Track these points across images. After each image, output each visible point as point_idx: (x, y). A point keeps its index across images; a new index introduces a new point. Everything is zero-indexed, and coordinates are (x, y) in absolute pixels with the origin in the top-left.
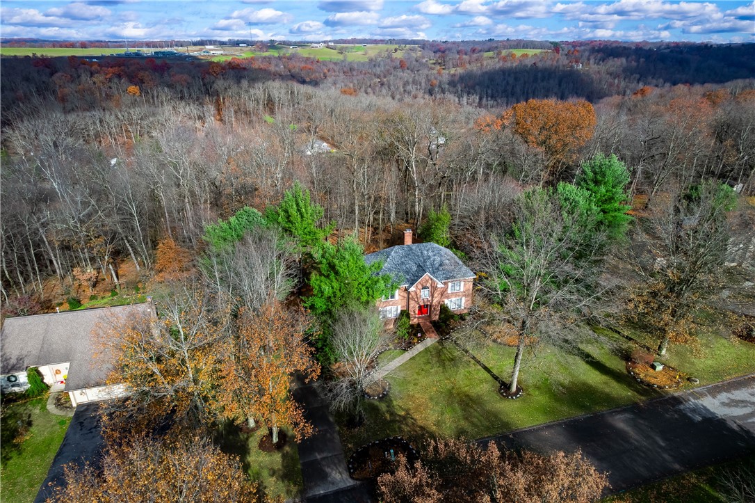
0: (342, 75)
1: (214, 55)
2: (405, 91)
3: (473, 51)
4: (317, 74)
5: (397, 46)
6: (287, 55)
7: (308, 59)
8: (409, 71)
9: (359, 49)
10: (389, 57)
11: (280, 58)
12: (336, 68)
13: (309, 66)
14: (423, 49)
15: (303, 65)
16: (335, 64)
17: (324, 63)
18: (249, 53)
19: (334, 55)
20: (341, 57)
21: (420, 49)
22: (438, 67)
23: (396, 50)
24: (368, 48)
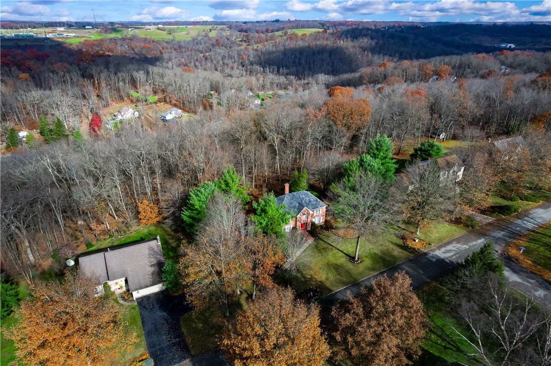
0: (174, 52)
1: (67, 38)
2: (223, 63)
3: (267, 31)
4: (155, 52)
5: (210, 27)
6: (129, 36)
7: (145, 39)
8: (223, 48)
9: (182, 29)
10: (206, 36)
11: (123, 39)
12: (169, 47)
13: (148, 45)
14: (230, 28)
15: (142, 44)
16: (167, 42)
17: (158, 42)
18: (97, 34)
19: (164, 36)
20: (170, 37)
21: (228, 29)
22: (244, 44)
23: (210, 30)
24: (189, 29)
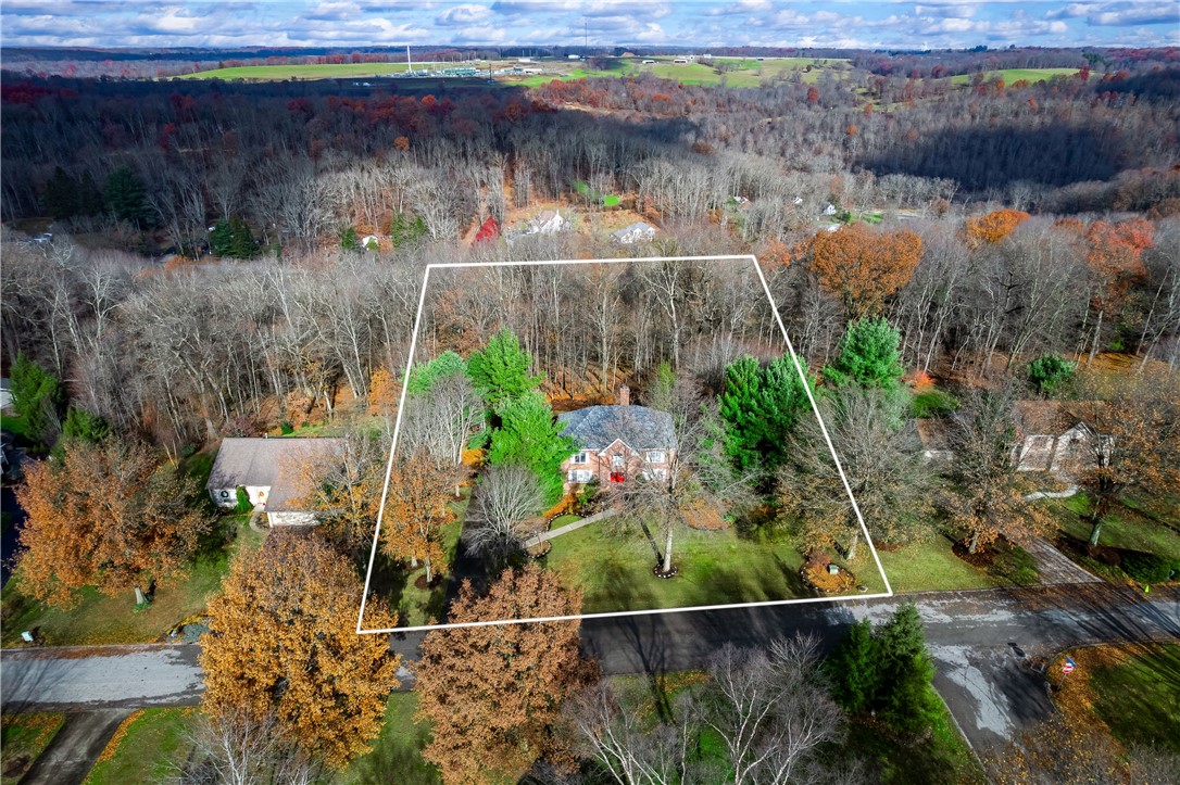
0: (714, 110)
3: (938, 73)
4: (676, 108)
5: (811, 61)
6: (636, 75)
7: (666, 82)
8: (819, 107)
9: (750, 64)
10: (796, 80)
11: (623, 81)
12: (707, 98)
13: (666, 94)
15: (656, 92)
16: (707, 91)
17: (689, 90)
19: (709, 77)
20: (717, 79)
21: (849, 66)
23: (809, 69)
24: (765, 64)
